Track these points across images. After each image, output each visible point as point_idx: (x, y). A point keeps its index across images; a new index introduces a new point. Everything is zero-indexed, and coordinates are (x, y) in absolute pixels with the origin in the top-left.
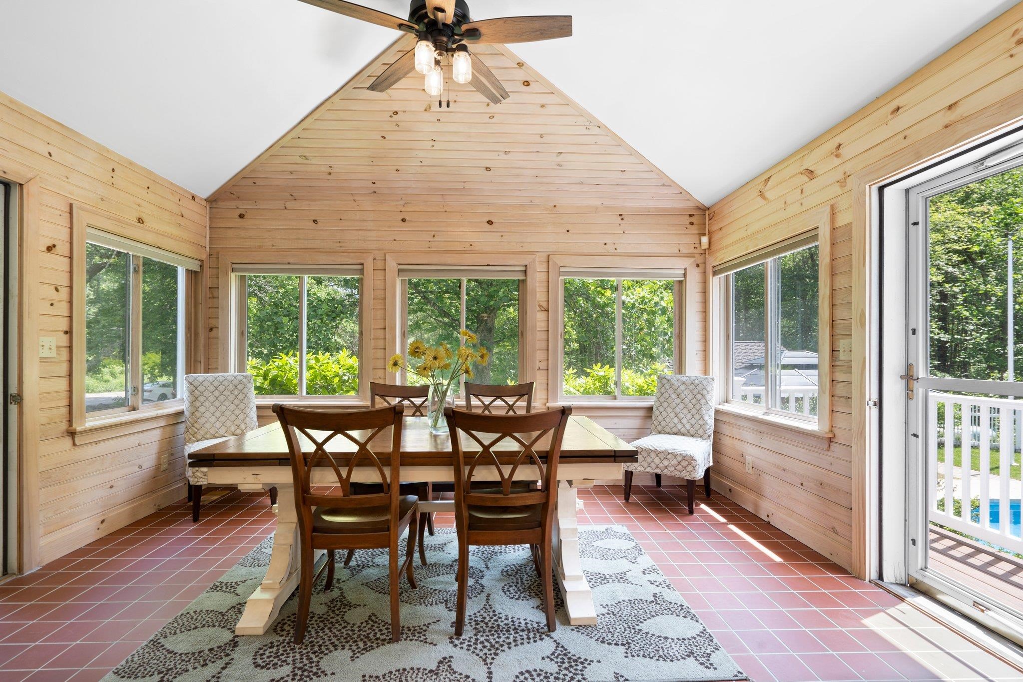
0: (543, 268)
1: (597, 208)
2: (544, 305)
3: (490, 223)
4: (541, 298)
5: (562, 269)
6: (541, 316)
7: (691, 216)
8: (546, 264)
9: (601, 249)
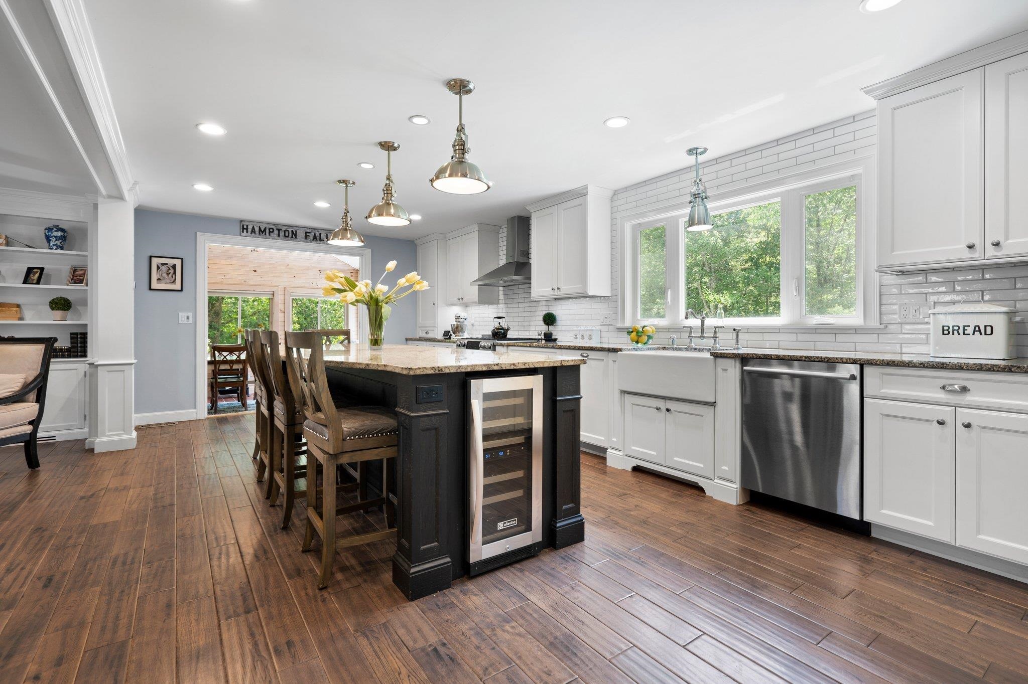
0: (282, 293)
1: (308, 267)
2: (283, 310)
3: (255, 271)
4: (281, 307)
5: (292, 294)
6: (281, 315)
7: (351, 273)
8: (284, 291)
9: (311, 285)
